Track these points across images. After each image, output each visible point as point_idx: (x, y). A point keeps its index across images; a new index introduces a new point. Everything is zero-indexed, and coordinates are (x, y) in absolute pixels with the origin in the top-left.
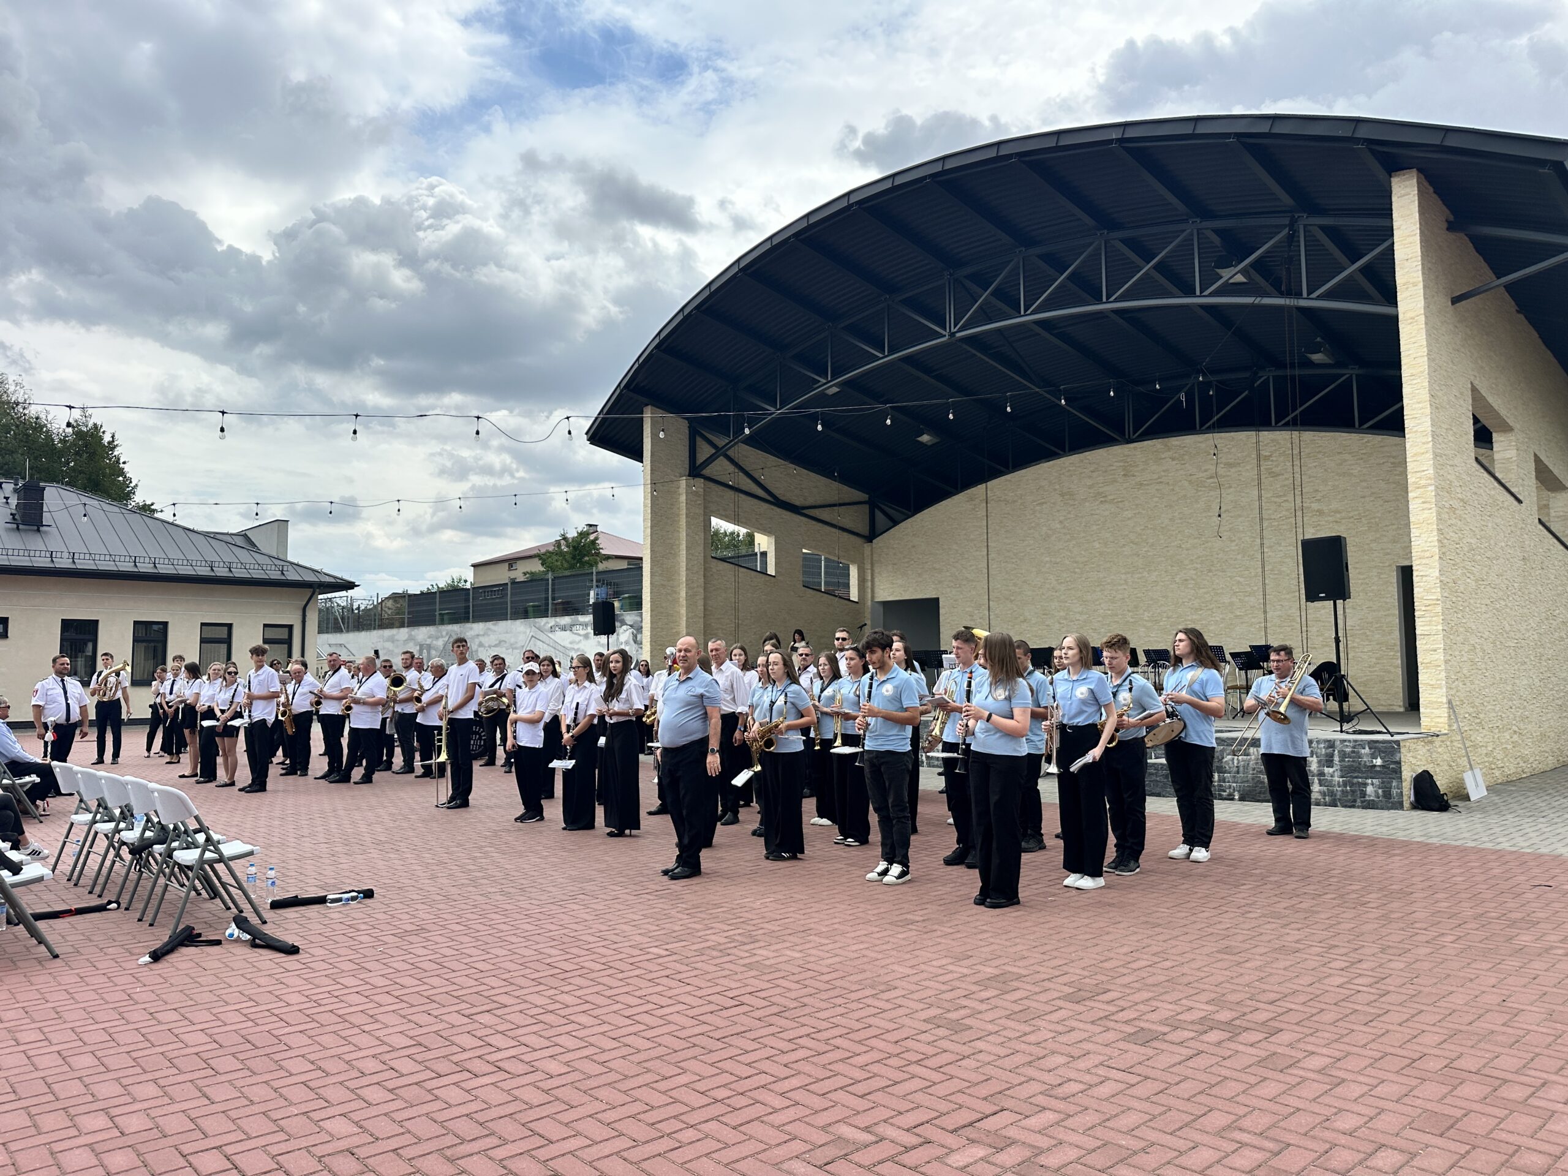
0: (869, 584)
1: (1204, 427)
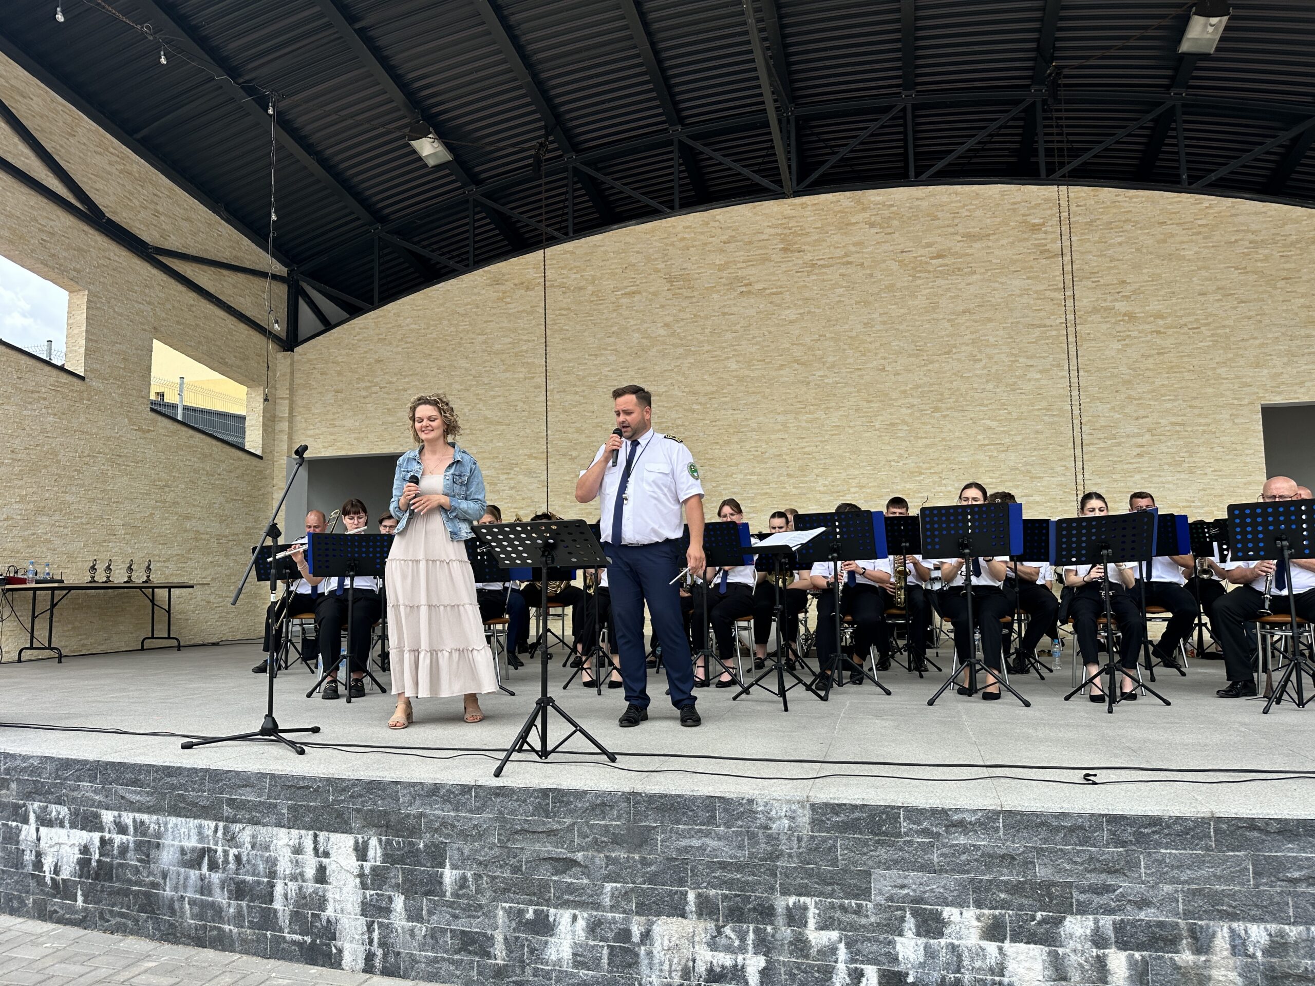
0: (285, 425)
1: (923, 177)
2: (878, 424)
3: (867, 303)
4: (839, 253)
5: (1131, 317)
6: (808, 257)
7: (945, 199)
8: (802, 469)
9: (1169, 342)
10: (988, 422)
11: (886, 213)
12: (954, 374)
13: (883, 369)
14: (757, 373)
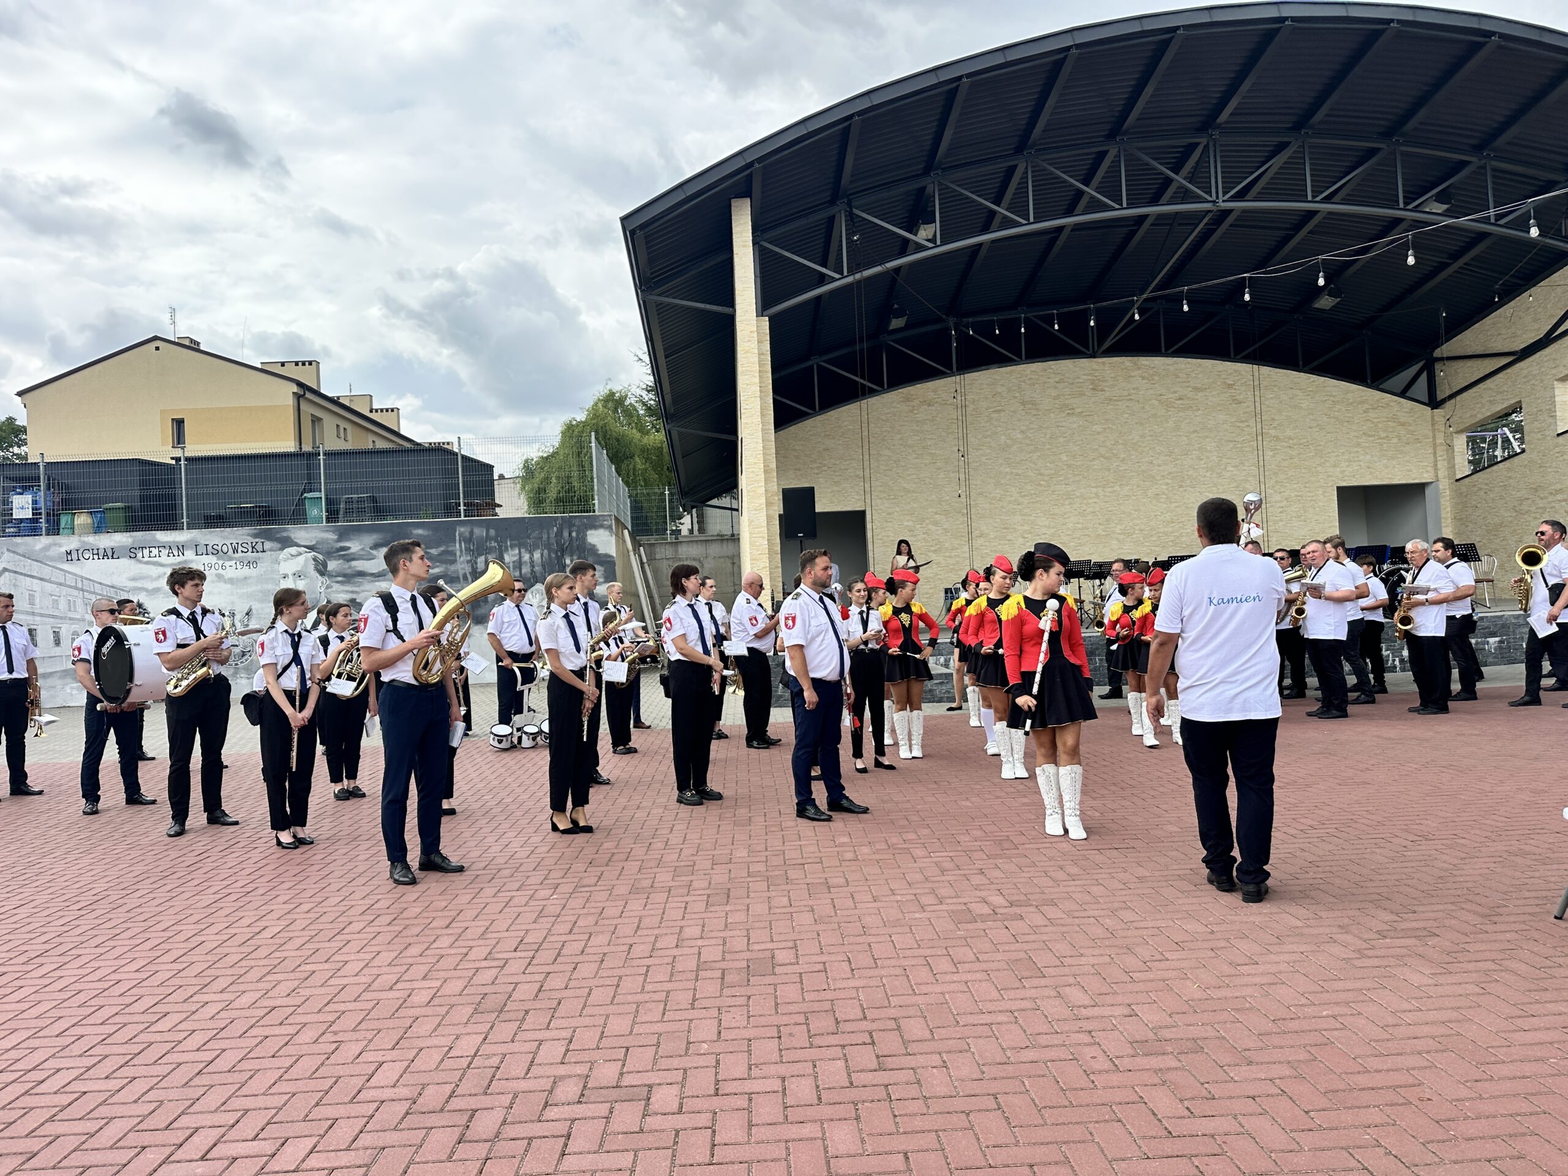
1: (1170, 351)
2: (1149, 494)
3: (1142, 424)
4: (1125, 393)
5: (1277, 438)
6: (1108, 394)
7: (1183, 366)
8: (1107, 520)
9: (1294, 453)
11: (1151, 372)
12: (1190, 467)
13: (1152, 463)
14: (1079, 463)
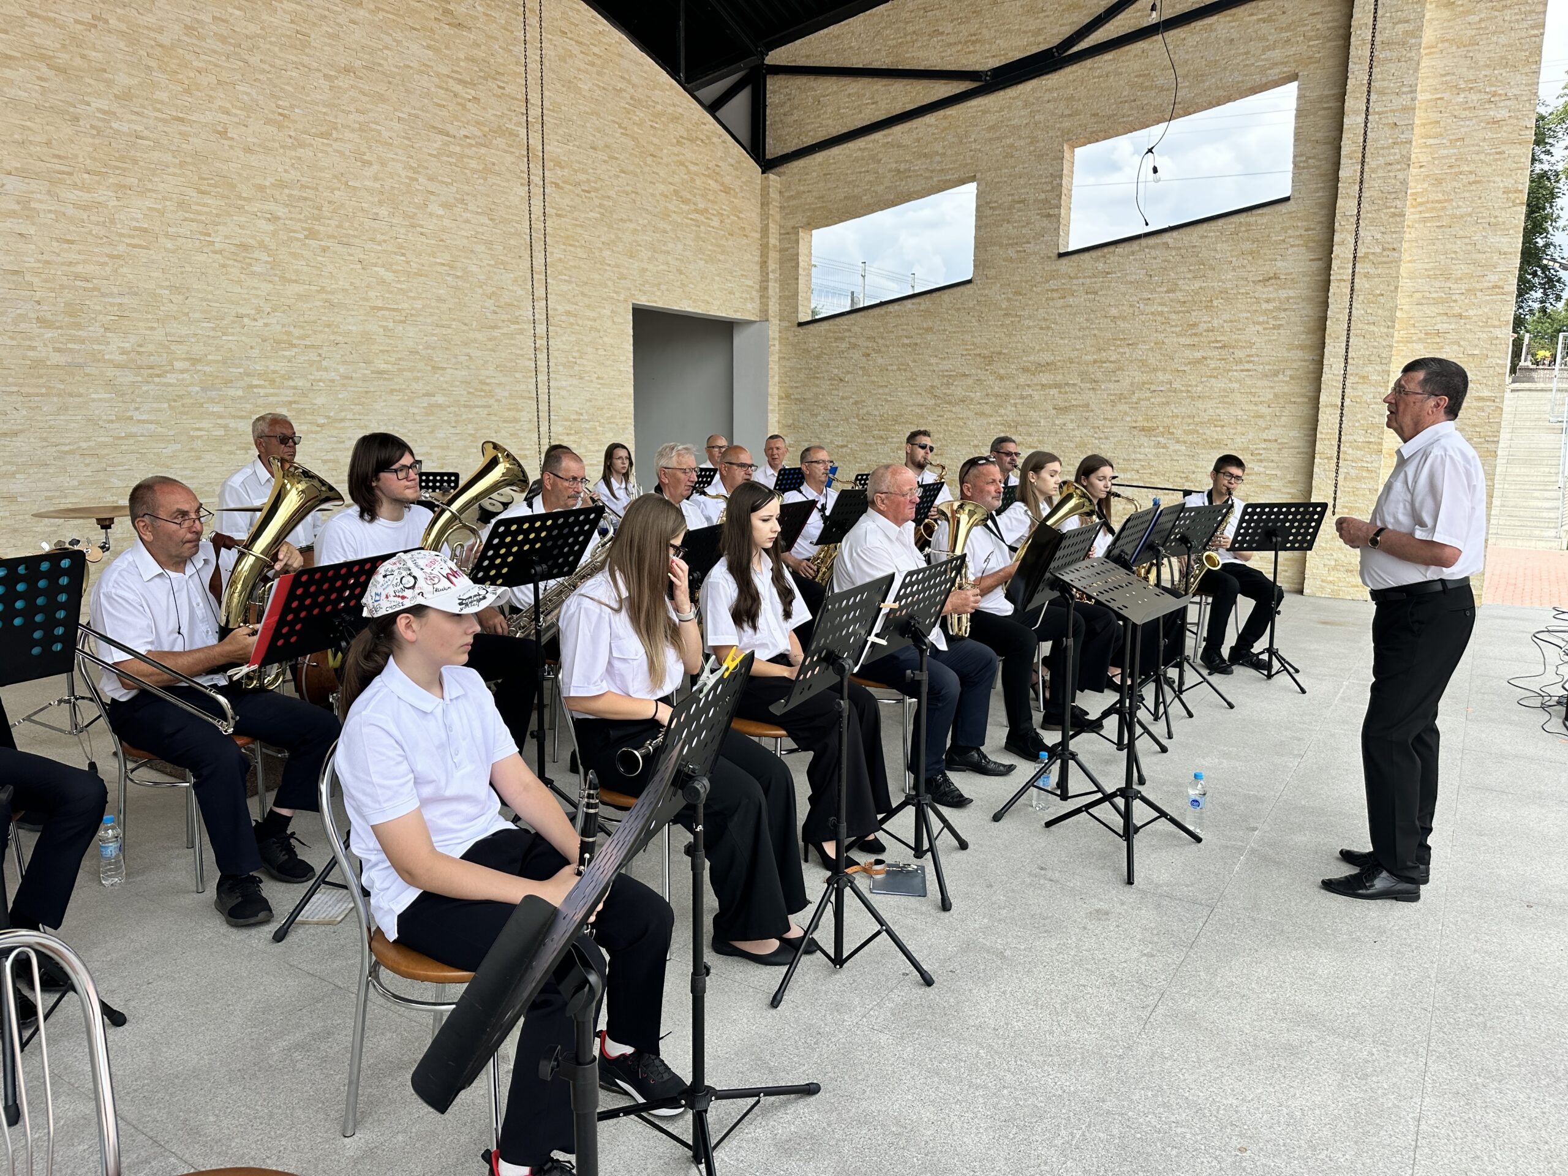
10: (382, 271)
12: (335, 177)
13: (223, 134)
